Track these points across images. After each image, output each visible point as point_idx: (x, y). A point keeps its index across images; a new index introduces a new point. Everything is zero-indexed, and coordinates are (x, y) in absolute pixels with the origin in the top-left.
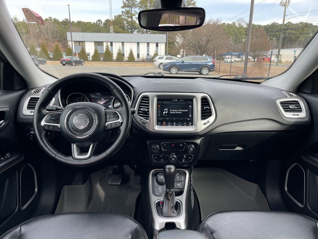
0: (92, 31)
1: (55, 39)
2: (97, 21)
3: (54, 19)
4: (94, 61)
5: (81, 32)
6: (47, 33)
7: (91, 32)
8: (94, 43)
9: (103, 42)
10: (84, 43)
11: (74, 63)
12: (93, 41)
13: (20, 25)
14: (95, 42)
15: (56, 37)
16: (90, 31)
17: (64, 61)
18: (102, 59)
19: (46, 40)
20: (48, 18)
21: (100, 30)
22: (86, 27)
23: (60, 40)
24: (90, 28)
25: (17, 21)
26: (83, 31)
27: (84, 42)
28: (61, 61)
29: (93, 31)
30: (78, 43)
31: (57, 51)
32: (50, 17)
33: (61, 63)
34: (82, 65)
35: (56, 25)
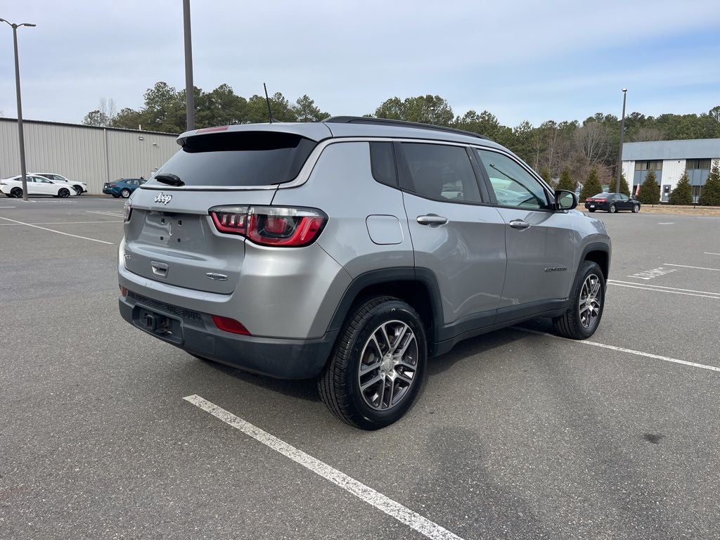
0: (692, 135)
1: (599, 158)
2: (710, 111)
3: (607, 117)
4: (673, 204)
5: (664, 139)
6: (585, 148)
7: (689, 137)
8: (685, 161)
9: (711, 159)
10: (659, 164)
11: (613, 207)
12: (684, 159)
13: (532, 136)
14: (687, 160)
15: (604, 154)
16: (687, 134)
17: (593, 203)
18: (696, 199)
19: (578, 161)
20: (594, 116)
21: (714, 130)
22: (679, 126)
23: (610, 159)
24: (688, 129)
25: (529, 128)
26: (669, 137)
27: (662, 160)
28: (587, 202)
29: (695, 134)
30: (645, 165)
31: (592, 183)
32: (599, 114)
33: (587, 206)
34: (633, 212)
35: (607, 130)
